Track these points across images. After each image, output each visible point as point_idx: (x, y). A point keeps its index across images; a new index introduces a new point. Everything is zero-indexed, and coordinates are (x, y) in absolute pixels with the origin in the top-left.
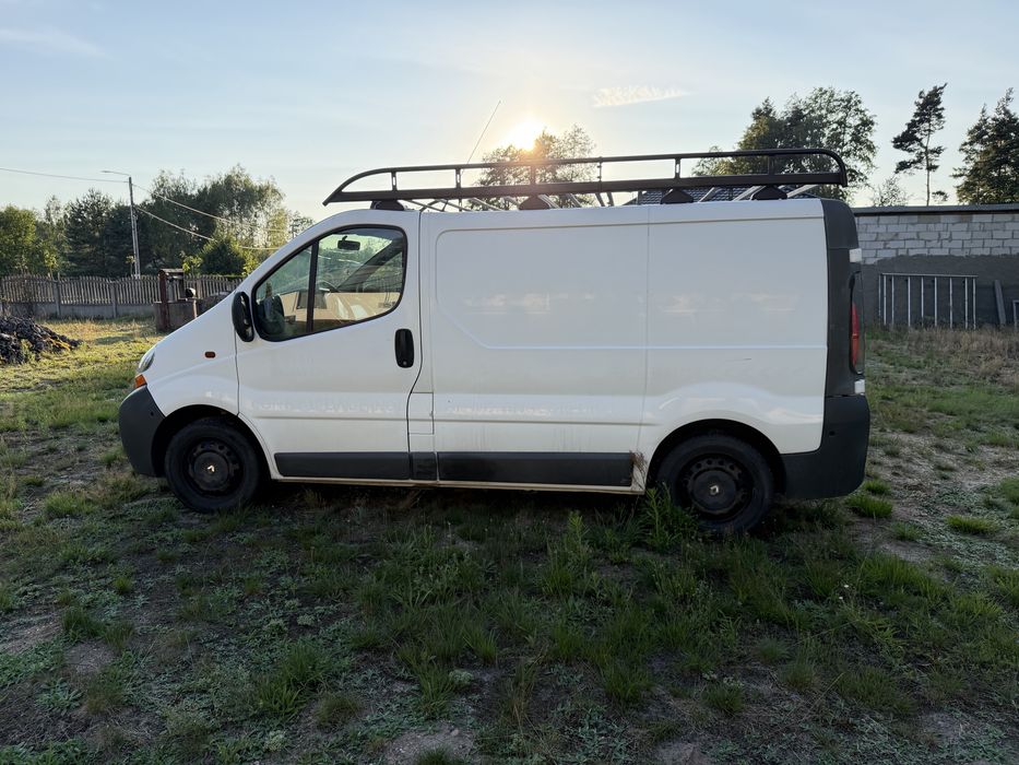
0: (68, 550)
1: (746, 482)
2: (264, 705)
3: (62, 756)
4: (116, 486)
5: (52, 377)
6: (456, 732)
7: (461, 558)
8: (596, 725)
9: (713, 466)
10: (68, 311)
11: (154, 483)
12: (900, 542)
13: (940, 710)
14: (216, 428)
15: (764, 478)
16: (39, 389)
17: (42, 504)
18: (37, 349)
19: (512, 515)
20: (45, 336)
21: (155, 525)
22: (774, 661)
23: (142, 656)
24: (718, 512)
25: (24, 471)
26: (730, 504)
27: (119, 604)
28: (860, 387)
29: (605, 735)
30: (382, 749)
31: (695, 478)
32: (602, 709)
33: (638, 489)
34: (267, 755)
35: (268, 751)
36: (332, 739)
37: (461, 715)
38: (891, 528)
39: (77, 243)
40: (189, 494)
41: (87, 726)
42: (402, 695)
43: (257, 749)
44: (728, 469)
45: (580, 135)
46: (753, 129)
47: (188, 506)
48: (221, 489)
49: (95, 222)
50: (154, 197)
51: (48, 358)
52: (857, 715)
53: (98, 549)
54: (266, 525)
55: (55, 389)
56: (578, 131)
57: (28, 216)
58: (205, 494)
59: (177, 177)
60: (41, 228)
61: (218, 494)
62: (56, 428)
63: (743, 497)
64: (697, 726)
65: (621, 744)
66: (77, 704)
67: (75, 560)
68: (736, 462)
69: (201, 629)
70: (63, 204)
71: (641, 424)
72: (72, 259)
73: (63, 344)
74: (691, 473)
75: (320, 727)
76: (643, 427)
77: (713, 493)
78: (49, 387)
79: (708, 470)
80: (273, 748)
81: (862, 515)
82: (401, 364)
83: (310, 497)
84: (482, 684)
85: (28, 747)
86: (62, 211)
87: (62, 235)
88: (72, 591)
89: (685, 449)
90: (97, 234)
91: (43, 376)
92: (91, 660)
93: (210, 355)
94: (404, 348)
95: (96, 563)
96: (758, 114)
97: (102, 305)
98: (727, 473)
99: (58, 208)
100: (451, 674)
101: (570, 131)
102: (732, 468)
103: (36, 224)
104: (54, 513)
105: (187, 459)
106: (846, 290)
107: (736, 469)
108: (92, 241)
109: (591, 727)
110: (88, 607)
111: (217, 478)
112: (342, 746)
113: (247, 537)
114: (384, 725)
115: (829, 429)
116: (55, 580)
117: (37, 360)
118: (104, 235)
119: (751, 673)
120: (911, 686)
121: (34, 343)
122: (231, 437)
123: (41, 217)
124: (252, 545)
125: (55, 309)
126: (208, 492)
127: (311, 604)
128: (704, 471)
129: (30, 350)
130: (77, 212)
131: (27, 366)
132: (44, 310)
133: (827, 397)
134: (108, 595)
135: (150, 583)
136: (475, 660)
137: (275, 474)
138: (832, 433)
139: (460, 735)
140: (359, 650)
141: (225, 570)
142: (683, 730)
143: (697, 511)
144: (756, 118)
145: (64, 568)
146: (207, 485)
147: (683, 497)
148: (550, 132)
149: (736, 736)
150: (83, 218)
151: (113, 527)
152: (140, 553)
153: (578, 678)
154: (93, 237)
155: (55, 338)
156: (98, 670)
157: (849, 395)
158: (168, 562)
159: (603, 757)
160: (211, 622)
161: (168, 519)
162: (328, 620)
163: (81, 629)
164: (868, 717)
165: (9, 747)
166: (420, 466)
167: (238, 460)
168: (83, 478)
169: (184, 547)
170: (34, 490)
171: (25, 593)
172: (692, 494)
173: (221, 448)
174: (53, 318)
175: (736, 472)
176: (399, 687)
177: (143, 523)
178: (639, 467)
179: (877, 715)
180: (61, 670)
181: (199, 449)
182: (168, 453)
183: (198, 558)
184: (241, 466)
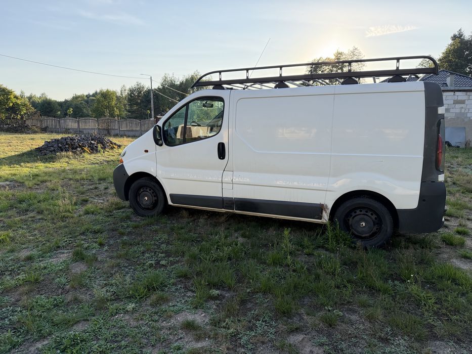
0: (86, 227)
1: (379, 222)
2: (132, 293)
3: (55, 302)
4: (112, 203)
5: (107, 159)
6: (203, 315)
7: (236, 245)
8: (266, 321)
9: (362, 213)
10: (122, 133)
11: (127, 203)
12: (463, 259)
13: (443, 340)
14: (148, 182)
15: (388, 220)
16: (101, 164)
17: (84, 208)
18: (104, 148)
19: (267, 229)
20: (108, 143)
21: (122, 220)
22: (364, 305)
23: (97, 269)
24: (364, 235)
25: (84, 195)
26: (370, 232)
27: (98, 249)
28: (441, 178)
29: (268, 326)
30: (171, 317)
31: (353, 218)
32: (270, 315)
33: (324, 221)
34: (127, 312)
35: (127, 311)
36: (154, 310)
37: (210, 309)
38: (462, 251)
39: (131, 105)
40: (138, 208)
41: (68, 292)
42: (189, 297)
43: (124, 309)
44: (370, 215)
45: (356, 51)
46: (451, 45)
47: (137, 213)
48: (149, 207)
49: (138, 96)
50: (162, 85)
51: (108, 152)
52: (395, 335)
53: (98, 227)
54: (164, 223)
55: (107, 164)
56: (356, 49)
57: (114, 93)
58: (144, 209)
59: (171, 76)
60: (118, 98)
61: (148, 209)
62: (100, 179)
63: (377, 229)
64: (312, 329)
65: (273, 330)
66: (68, 284)
67: (88, 230)
68: (374, 212)
69: (122, 262)
70: (127, 88)
71: (327, 191)
72: (129, 112)
73: (115, 146)
74: (351, 216)
75: (151, 305)
76: (328, 192)
77: (361, 226)
78: (105, 163)
79: (360, 214)
80: (129, 310)
81: (447, 244)
82: (220, 158)
83: (185, 213)
84: (224, 297)
85: (45, 297)
86: (127, 91)
87: (126, 102)
88: (83, 242)
89: (349, 204)
90: (139, 101)
91: (104, 159)
92: (79, 268)
93: (146, 151)
94: (222, 151)
95: (95, 232)
96: (454, 38)
97: (136, 131)
98: (369, 217)
99: (125, 90)
100: (211, 291)
101: (352, 49)
102: (372, 214)
103: (117, 97)
104: (87, 213)
105: (137, 194)
106: (435, 128)
107: (374, 215)
108: (137, 104)
109: (263, 321)
110: (86, 249)
111: (148, 203)
112: (156, 313)
113: (155, 227)
114: (176, 307)
115: (422, 198)
116: (78, 237)
117: (104, 152)
118: (142, 102)
119: (350, 310)
120: (431, 327)
121: (103, 145)
122: (154, 186)
123: (119, 94)
124: (156, 231)
125: (117, 132)
126: (145, 208)
127: (169, 256)
128: (358, 215)
129: (102, 148)
130: (132, 91)
131: (99, 155)
132: (113, 132)
133: (422, 182)
134: (95, 245)
135: (112, 242)
136: (225, 287)
137: (170, 203)
138: (424, 200)
139: (205, 316)
140: (179, 277)
141: (142, 240)
142: (305, 329)
143: (353, 234)
144: (453, 40)
145: (83, 234)
146: (144, 205)
147: (347, 226)
148: (340, 51)
149: (329, 335)
150: (134, 94)
151: (107, 219)
152: (113, 230)
153: (266, 301)
154: (138, 102)
155: (112, 144)
156: (79, 272)
157: (435, 182)
158: (122, 234)
159: (262, 335)
160: (127, 260)
161: (128, 218)
162: (172, 263)
163: (79, 257)
164: (400, 337)
165: (39, 296)
166: (226, 203)
167: (156, 196)
168: (103, 200)
169: (129, 230)
170: (84, 203)
171: (66, 241)
172: (351, 225)
173: (150, 190)
174: (116, 136)
175: (374, 217)
176: (189, 294)
177: (118, 219)
178: (325, 211)
179: (406, 338)
180: (66, 270)
181: (142, 190)
182: (130, 191)
183: (133, 234)
184: (157, 198)
